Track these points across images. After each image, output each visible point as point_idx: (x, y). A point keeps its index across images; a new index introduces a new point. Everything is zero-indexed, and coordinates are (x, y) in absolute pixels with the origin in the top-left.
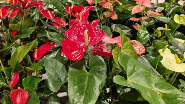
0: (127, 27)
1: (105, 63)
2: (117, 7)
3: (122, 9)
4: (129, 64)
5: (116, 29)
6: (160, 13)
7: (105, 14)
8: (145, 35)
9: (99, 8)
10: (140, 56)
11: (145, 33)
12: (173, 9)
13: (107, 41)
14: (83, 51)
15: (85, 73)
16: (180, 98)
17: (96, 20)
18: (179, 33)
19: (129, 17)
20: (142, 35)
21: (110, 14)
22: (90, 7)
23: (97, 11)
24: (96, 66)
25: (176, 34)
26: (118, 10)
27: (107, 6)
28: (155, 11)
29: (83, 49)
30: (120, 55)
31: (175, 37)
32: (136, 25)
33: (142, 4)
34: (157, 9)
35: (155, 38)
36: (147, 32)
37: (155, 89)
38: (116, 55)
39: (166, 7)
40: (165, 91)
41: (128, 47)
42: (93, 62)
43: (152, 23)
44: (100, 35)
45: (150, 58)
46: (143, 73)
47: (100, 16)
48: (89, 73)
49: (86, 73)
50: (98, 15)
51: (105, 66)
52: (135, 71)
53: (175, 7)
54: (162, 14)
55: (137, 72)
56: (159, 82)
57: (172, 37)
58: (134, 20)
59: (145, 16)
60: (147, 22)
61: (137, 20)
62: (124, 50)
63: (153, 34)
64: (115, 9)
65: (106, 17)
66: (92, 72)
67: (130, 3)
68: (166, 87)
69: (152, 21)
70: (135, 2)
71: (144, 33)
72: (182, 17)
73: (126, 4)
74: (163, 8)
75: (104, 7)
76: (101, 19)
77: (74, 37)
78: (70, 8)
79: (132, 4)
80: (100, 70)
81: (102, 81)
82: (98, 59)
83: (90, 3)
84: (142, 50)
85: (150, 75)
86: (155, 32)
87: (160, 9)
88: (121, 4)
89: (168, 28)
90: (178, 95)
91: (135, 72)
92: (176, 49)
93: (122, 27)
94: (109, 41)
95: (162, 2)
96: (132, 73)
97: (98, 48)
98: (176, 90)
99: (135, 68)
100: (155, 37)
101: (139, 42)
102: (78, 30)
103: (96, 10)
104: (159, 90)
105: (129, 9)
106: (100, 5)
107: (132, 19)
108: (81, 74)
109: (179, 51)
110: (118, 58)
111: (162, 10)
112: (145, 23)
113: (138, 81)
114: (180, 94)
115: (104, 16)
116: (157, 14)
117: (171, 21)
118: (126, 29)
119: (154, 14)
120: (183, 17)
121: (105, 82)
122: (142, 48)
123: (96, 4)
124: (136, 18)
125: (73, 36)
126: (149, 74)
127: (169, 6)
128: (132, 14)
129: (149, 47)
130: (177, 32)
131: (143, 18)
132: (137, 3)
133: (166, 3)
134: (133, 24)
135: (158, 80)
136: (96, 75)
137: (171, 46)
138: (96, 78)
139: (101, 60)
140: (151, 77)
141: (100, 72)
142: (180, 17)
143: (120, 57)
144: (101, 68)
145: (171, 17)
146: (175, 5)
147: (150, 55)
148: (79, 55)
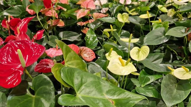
0: (75, 33)
1: (51, 81)
2: (62, 13)
3: (67, 15)
4: (76, 77)
5: (64, 36)
6: (105, 13)
7: (50, 22)
8: (94, 39)
9: (42, 17)
10: (91, 62)
11: (94, 36)
12: (116, 8)
13: (52, 54)
14: (21, 74)
15: (29, 98)
16: (131, 100)
17: (40, 32)
18: (125, 31)
19: (76, 22)
20: (91, 39)
21: (55, 21)
22: (28, 18)
23: (40, 21)
24: (41, 87)
25: (122, 33)
26: (64, 16)
27: (51, 14)
28: (100, 13)
29: (20, 71)
30: (62, 71)
31: (121, 36)
32: (85, 30)
33: (87, 7)
34: (102, 10)
35: (105, 40)
36: (95, 36)
37: (108, 97)
38: (58, 72)
39: (110, 7)
40: (117, 96)
41: (73, 59)
42: (37, 83)
43: (99, 25)
44: (40, 50)
45: (101, 62)
46: (92, 83)
47: (45, 26)
48: (35, 96)
49: (31, 97)
50: (42, 26)
51: (52, 84)
52: (84, 83)
53: (117, 7)
54: (107, 14)
55: (86, 83)
56: (110, 88)
57: (119, 36)
58: (81, 24)
59: (92, 19)
60: (94, 25)
61: (84, 24)
62: (68, 63)
63: (102, 36)
64: (60, 15)
65: (51, 26)
66: (38, 94)
67: (75, 7)
68: (118, 92)
69: (99, 23)
70: (80, 5)
71: (92, 37)
72: (124, 16)
73: (71, 9)
74: (107, 9)
75: (47, 15)
76: (46, 28)
77: (7, 60)
78: (6, 21)
79: (78, 8)
80: (47, 91)
81: (51, 102)
82: (42, 78)
83: (31, 13)
84: (92, 55)
85: (100, 84)
86: (103, 34)
87: (105, 9)
88: (65, 10)
89: (113, 29)
90: (130, 97)
91: (84, 85)
92: (124, 48)
93: (70, 33)
94: (54, 53)
95: (105, 3)
96: (81, 86)
97: (42, 64)
98: (127, 92)
99: (83, 80)
100: (104, 38)
101: (88, 48)
102: (12, 50)
103: (39, 19)
104: (111, 97)
105: (74, 14)
106: (43, 13)
107: (79, 24)
108: (25, 100)
109: (127, 49)
110: (61, 75)
111: (107, 11)
112: (93, 26)
113: (88, 93)
114: (131, 97)
115: (49, 25)
116: (102, 15)
117: (116, 20)
118: (75, 35)
119: (100, 16)
120: (126, 16)
121: (55, 103)
122: (92, 53)
123: (37, 13)
124: (82, 22)
125: (6, 57)
126: (99, 82)
127: (112, 6)
128: (77, 19)
129: (100, 50)
130: (123, 30)
131: (90, 21)
132: (82, 7)
133: (109, 3)
134: (81, 29)
135: (109, 87)
136: (43, 97)
137: (120, 46)
138: (43, 100)
139: (45, 79)
140: (101, 85)
141: (46, 92)
142: (122, 16)
143: (63, 73)
144: (47, 87)
145: (116, 17)
146: (117, 4)
147: (101, 59)
148: (16, 80)
